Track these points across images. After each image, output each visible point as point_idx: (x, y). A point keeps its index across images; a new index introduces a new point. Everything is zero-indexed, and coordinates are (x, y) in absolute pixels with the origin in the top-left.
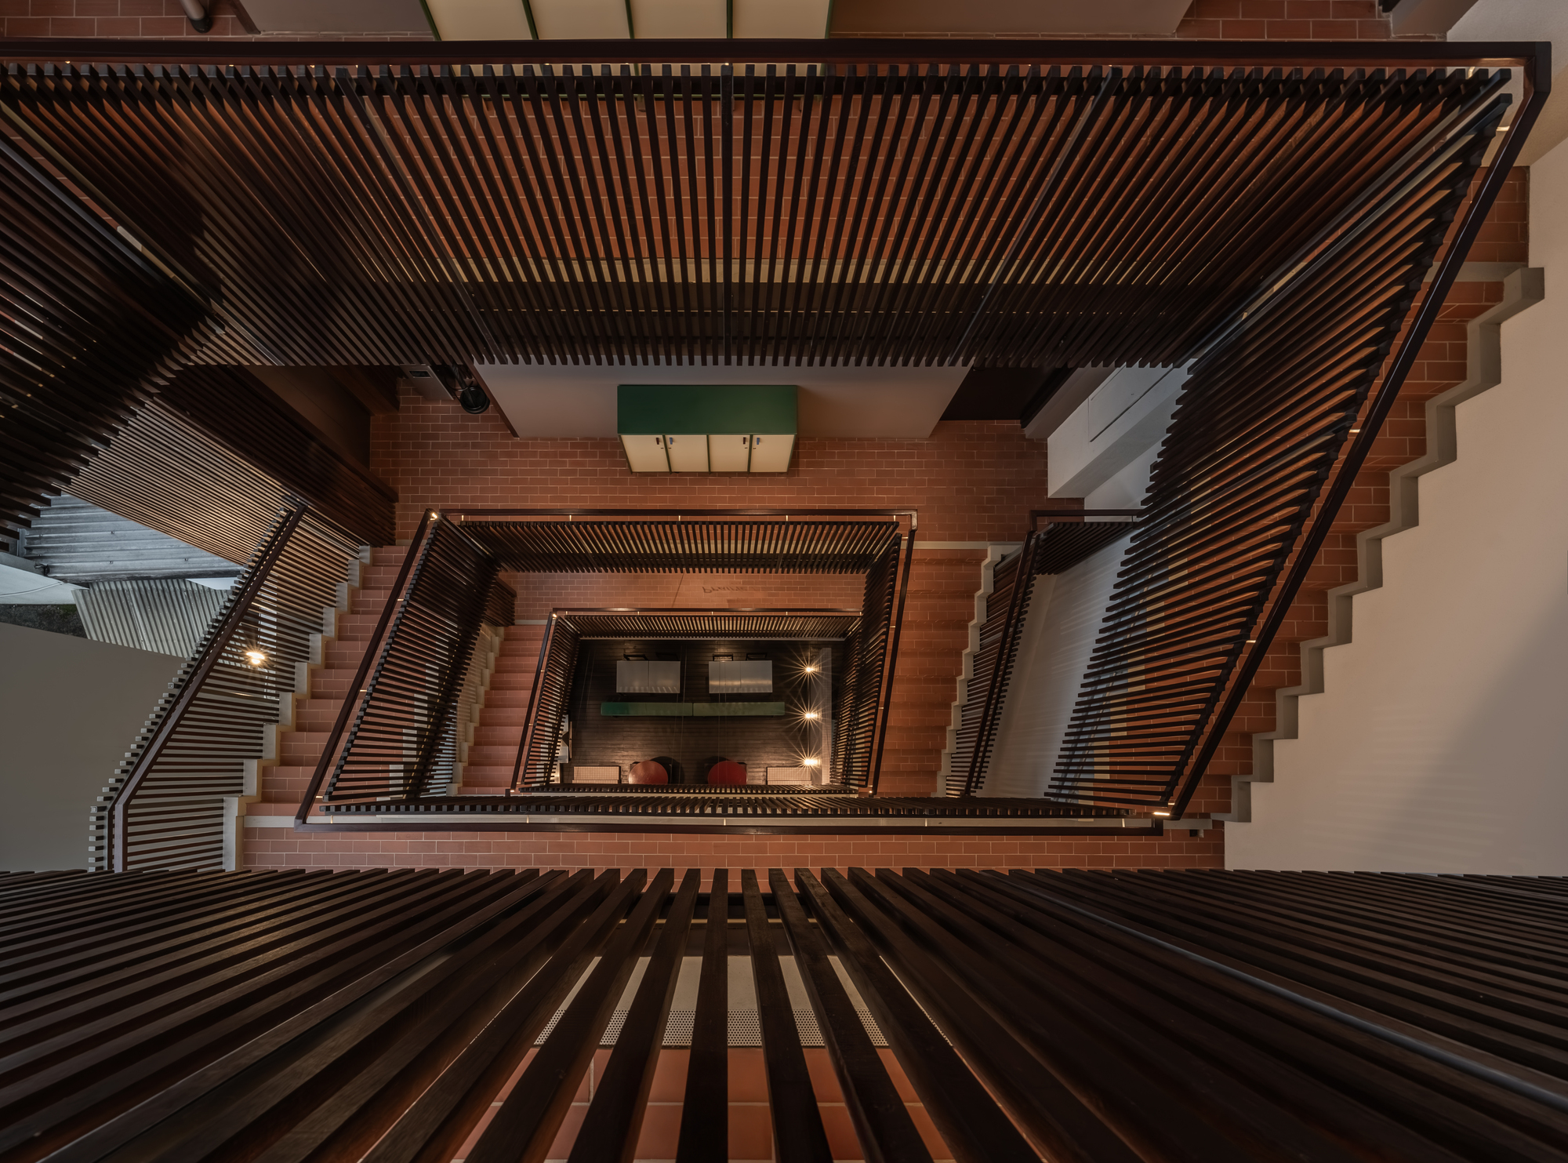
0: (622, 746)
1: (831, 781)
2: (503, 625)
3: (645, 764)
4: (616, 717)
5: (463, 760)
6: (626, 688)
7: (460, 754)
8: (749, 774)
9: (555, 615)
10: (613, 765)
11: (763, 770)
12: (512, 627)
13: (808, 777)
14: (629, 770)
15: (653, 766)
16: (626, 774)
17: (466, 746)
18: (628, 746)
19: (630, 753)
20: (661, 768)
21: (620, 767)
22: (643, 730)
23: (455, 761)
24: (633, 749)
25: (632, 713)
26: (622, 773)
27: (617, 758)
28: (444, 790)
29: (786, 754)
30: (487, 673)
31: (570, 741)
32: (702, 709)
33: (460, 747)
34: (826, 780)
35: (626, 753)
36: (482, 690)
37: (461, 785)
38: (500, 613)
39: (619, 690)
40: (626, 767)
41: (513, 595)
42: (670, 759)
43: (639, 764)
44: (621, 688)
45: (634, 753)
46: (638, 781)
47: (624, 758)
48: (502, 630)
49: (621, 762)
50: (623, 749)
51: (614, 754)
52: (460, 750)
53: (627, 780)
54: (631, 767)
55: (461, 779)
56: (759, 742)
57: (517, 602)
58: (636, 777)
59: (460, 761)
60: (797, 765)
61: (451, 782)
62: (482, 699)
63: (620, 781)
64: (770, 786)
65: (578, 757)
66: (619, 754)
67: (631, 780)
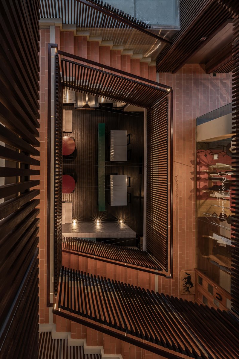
0: (82, 133)
1: (65, 237)
2: (157, 65)
3: (74, 144)
4: (98, 131)
5: (78, 33)
6: (113, 135)
7: (82, 31)
8: (68, 194)
9: (169, 90)
10: (73, 129)
11: (71, 200)
12: (156, 70)
13: (67, 222)
14: (70, 136)
15: (73, 148)
16: (68, 135)
17: (87, 34)
18: (82, 136)
19: (79, 137)
20: (72, 152)
21: (72, 132)
22: (91, 143)
23: (77, 27)
24: (81, 139)
25: (100, 138)
26: (69, 133)
27: (77, 131)
28: (58, 17)
29: (78, 211)
30: (131, 53)
31: (85, 109)
32: (102, 172)
33: (87, 31)
34: (65, 235)
35: (79, 135)
36: (121, 49)
37: (62, 30)
38: (167, 61)
39: (112, 132)
40: (72, 135)
41: (173, 72)
42: (76, 156)
43: (73, 141)
44: (113, 132)
45: (79, 139)
46: (65, 141)
47: (76, 134)
48: (154, 64)
49: (75, 133)
50: (81, 134)
51: (78, 130)
52: (84, 31)
53: (66, 136)
54: (72, 138)
55: (65, 30)
56: (85, 198)
57: (169, 74)
58: (67, 140)
59: (77, 31)
60: (73, 217)
61: (63, 23)
62: (116, 49)
63: (65, 132)
64: (62, 204)
65: (78, 112)
66: (78, 132)
67: (65, 138)
